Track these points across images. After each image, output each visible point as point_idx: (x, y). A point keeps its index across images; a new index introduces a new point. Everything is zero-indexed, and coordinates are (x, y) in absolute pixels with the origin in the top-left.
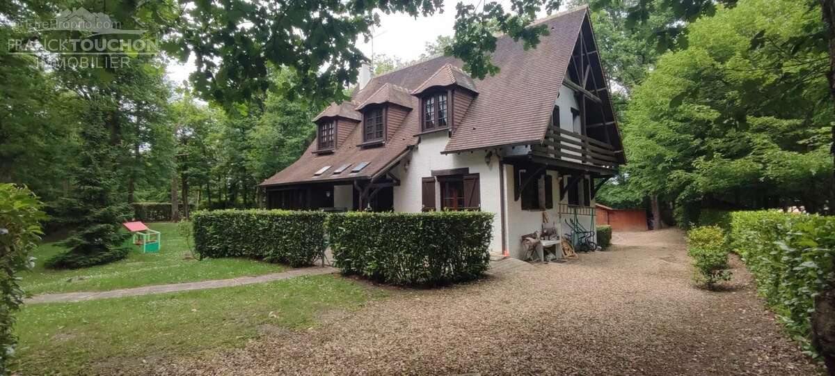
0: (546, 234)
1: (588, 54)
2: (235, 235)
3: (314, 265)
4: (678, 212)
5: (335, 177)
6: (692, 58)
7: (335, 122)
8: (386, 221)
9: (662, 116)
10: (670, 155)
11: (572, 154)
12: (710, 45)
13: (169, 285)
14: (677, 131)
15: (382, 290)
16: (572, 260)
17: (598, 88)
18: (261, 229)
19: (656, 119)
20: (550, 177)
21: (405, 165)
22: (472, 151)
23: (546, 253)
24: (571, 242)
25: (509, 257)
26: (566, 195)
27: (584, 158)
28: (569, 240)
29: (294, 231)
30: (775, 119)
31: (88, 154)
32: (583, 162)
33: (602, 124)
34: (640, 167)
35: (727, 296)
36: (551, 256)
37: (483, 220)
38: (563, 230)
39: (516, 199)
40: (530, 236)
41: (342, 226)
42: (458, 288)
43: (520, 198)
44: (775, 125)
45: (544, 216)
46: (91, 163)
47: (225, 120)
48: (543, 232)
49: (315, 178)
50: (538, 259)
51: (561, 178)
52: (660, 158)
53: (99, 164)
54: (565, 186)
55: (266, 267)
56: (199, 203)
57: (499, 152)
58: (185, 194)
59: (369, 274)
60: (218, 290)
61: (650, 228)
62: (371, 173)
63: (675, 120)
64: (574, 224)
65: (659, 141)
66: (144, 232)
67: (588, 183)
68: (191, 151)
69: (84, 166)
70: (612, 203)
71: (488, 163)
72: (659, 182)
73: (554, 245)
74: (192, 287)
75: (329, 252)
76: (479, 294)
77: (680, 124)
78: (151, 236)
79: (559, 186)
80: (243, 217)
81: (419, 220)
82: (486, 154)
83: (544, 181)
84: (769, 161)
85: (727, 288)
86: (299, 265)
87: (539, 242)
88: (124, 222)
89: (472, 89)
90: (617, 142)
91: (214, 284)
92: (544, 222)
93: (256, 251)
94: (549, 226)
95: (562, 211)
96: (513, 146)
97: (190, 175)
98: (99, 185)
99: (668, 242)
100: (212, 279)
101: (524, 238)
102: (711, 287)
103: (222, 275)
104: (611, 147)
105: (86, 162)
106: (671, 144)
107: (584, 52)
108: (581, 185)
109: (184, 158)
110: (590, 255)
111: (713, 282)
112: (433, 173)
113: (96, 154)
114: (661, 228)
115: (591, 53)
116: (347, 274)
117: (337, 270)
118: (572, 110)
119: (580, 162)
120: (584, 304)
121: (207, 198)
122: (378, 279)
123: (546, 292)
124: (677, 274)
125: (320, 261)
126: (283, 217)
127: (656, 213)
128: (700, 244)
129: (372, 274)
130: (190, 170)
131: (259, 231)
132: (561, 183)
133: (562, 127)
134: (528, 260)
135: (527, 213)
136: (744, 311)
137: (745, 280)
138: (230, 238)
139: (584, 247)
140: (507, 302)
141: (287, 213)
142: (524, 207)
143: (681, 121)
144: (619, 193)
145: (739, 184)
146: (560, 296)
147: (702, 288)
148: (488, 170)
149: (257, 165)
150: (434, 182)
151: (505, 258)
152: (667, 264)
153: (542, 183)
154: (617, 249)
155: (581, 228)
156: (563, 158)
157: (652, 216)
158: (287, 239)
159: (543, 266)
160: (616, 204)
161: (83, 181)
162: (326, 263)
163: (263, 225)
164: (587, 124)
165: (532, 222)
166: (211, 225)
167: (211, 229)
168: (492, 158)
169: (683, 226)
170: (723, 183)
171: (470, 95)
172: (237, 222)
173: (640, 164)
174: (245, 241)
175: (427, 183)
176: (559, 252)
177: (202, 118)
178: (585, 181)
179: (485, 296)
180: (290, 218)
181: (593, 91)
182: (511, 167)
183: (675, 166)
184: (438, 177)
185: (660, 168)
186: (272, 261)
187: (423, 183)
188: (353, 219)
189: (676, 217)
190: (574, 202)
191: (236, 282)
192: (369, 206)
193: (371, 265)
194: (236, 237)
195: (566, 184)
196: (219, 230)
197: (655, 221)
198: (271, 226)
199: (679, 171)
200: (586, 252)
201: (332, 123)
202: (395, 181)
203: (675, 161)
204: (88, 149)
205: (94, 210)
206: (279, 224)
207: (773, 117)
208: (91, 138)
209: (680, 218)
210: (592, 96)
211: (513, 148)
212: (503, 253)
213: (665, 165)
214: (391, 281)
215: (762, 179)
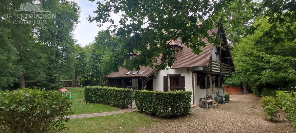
0: (208, 98)
1: (221, 34)
2: (99, 95)
3: (128, 108)
4: (253, 88)
5: (133, 76)
6: (259, 35)
7: (132, 56)
8: (156, 95)
9: (248, 55)
10: (251, 69)
11: (216, 69)
12: (265, 31)
13: (82, 115)
14: (254, 60)
15: (155, 119)
16: (218, 107)
17: (225, 45)
18: (110, 94)
19: (245, 56)
20: (209, 77)
21: (157, 72)
22: (182, 68)
23: (209, 105)
24: (216, 100)
25: (196, 106)
26: (214, 83)
27: (221, 70)
28: (216, 99)
29: (122, 96)
30: (291, 58)
31: (50, 66)
32: (221, 72)
33: (226, 58)
34: (239, 72)
35: (279, 124)
36: (210, 106)
37: (189, 94)
38: (214, 96)
39: (198, 85)
40: (203, 98)
41: (140, 95)
42: (181, 119)
43: (199, 85)
44: (292, 60)
45: (207, 91)
46: (51, 69)
47: (91, 52)
48: (207, 97)
49: (126, 76)
50: (206, 107)
51: (212, 77)
52: (248, 70)
53: (54, 69)
54: (214, 80)
55: (112, 108)
56: (80, 80)
57: (192, 69)
58: (76, 77)
59: (150, 113)
60: (100, 118)
61: (243, 93)
62: (146, 75)
63: (253, 57)
64: (218, 94)
65: (247, 64)
66: (66, 92)
67: (221, 79)
68: (79, 63)
69: (49, 70)
70: (228, 84)
71: (188, 72)
72: (247, 78)
73: (211, 102)
74: (90, 116)
75: (134, 104)
76: (189, 122)
77: (255, 58)
78: (68, 94)
79: (212, 80)
80: (103, 90)
81: (168, 95)
82: (187, 69)
83: (207, 79)
84: (290, 73)
85: (278, 121)
86: (123, 108)
87: (206, 101)
88: (60, 89)
89: (181, 46)
90: (231, 64)
91: (96, 115)
92: (207, 93)
93: (107, 102)
94: (209, 94)
95: (213, 89)
96: (197, 67)
97: (79, 71)
98: (53, 76)
99: (251, 100)
100: (95, 113)
101: (201, 100)
102: (272, 121)
103: (98, 111)
104: (230, 66)
105: (49, 69)
106: (251, 65)
107: (220, 33)
108: (219, 79)
109: (76, 65)
110: (223, 105)
111: (273, 119)
112: (167, 75)
113: (53, 66)
114: (247, 93)
115: (222, 33)
116: (141, 112)
117: (137, 110)
118: (216, 53)
119: (219, 72)
120: (228, 127)
121: (83, 79)
122: (153, 115)
123: (213, 121)
124: (258, 114)
125: (130, 106)
126: (118, 91)
127: (245, 88)
128: (266, 103)
129: (151, 113)
130: (78, 69)
131: (109, 95)
132: (213, 79)
133: (212, 59)
134: (202, 107)
135: (202, 90)
136: (288, 131)
137: (284, 118)
138: (98, 97)
139: (221, 102)
140: (200, 125)
141: (119, 89)
142: (201, 88)
143: (255, 57)
144: (231, 80)
145: (278, 80)
146: (218, 123)
147: (269, 120)
148: (188, 75)
149: (103, 68)
150: (168, 78)
151: (194, 107)
152: (253, 110)
153: (206, 79)
154: (232, 102)
155: (220, 95)
156: (213, 71)
157: (243, 89)
158: (119, 98)
159: (208, 110)
160: (230, 85)
161: (48, 75)
162: (132, 107)
163: (110, 93)
164: (221, 58)
165: (203, 93)
166: (91, 91)
167: (91, 93)
168: (189, 71)
169: (255, 93)
170: (272, 80)
171: (180, 48)
172: (101, 91)
173: (240, 71)
174: (103, 98)
175: (165, 79)
176: (213, 104)
177: (83, 52)
178: (221, 78)
179: (192, 123)
180: (121, 91)
181: (223, 46)
182: (196, 74)
183: (254, 73)
184: (169, 77)
185: (248, 73)
186: (113, 106)
187: (164, 78)
188: (144, 93)
189: (253, 90)
190: (217, 85)
191: (104, 114)
192: (145, 87)
193: (151, 110)
194: (100, 96)
195: (214, 79)
196: (94, 94)
197: (245, 91)
198: (113, 93)
199: (255, 75)
200: (222, 104)
201: (131, 56)
202: (153, 77)
203: (253, 71)
204: (50, 64)
205: (51, 85)
206: (117, 93)
207: (290, 57)
208: (51, 60)
209: (254, 90)
210: (223, 48)
211: (197, 68)
212: (194, 105)
213: (250, 72)
214: (158, 116)
215: (287, 80)
